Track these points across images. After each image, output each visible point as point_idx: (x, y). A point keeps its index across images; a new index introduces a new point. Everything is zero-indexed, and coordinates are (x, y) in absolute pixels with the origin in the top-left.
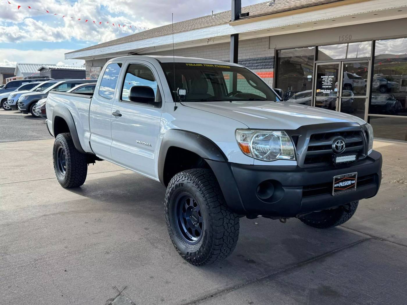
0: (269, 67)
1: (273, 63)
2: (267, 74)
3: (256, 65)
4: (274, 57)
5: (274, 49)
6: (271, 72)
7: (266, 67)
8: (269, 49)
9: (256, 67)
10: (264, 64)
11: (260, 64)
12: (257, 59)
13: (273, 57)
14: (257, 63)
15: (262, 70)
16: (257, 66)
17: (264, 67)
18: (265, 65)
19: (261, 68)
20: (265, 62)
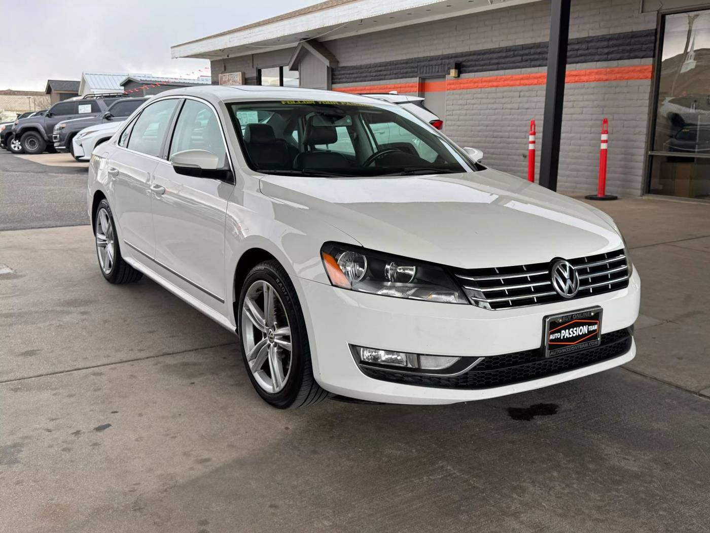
0: (642, 54)
1: (652, 45)
2: (633, 71)
3: (606, 50)
4: (656, 30)
5: (657, 12)
6: (645, 67)
7: (632, 55)
8: (642, 12)
9: (606, 56)
10: (628, 48)
11: (616, 49)
12: (609, 37)
13: (654, 31)
14: (608, 47)
15: (620, 62)
16: (608, 54)
17: (627, 54)
18: (631, 51)
19: (620, 59)
20: (629, 44)
